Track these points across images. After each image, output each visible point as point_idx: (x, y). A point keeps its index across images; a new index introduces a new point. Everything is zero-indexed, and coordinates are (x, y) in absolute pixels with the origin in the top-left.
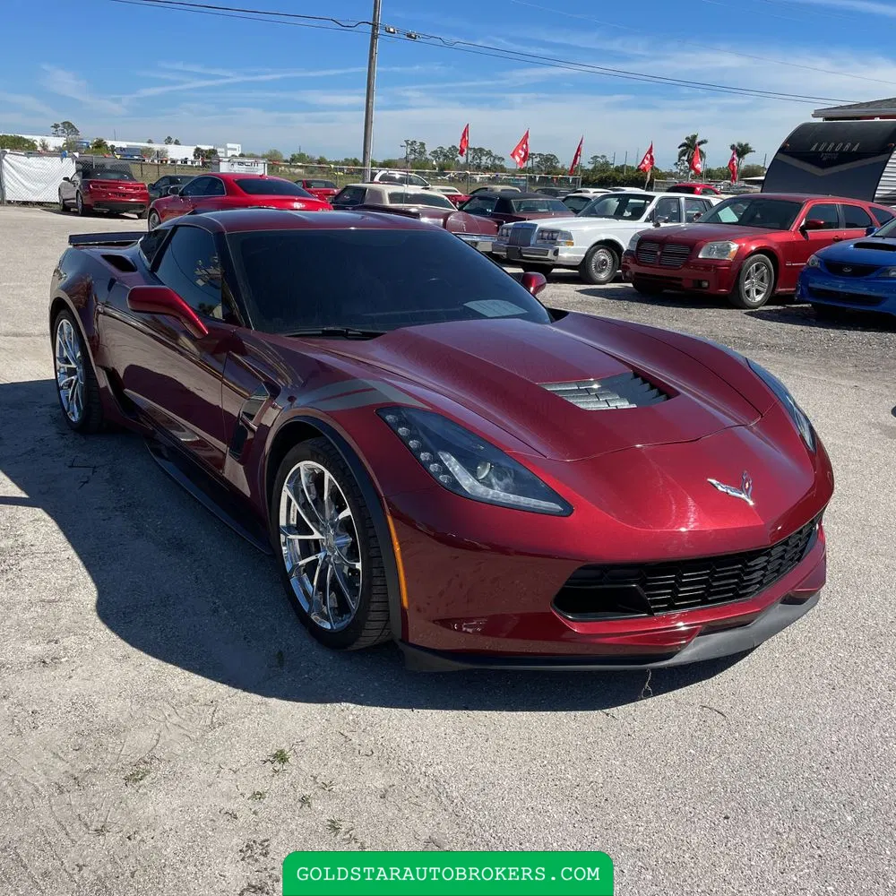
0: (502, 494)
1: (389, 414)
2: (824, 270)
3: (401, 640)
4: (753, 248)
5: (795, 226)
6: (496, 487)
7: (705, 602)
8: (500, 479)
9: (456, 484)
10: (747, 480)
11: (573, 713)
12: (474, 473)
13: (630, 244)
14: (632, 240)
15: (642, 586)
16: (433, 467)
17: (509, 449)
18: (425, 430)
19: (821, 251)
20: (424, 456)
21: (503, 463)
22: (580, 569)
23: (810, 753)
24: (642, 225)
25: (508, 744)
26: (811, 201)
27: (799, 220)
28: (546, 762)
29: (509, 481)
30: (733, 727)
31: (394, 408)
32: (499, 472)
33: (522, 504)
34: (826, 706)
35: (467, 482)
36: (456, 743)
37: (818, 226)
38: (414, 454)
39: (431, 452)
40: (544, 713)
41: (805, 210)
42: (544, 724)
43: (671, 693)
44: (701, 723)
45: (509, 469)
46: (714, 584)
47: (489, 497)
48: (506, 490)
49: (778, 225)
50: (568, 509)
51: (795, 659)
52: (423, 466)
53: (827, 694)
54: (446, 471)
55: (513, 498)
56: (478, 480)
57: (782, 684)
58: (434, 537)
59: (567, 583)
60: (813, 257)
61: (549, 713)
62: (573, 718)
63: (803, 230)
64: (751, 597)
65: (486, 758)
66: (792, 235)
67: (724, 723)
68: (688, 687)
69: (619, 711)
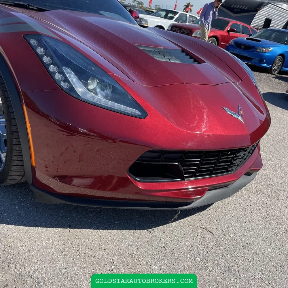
0: (104, 100)
1: (32, 38)
2: (235, 46)
3: (32, 184)
4: (212, 35)
5: (226, 30)
6: (99, 95)
7: (212, 174)
8: (103, 90)
9: (72, 89)
10: (241, 110)
11: (132, 231)
12: (86, 85)
13: (169, 27)
14: (169, 26)
15: (181, 164)
16: (58, 76)
17: (111, 72)
18: (55, 51)
19: (235, 39)
20: (52, 68)
21: (105, 80)
22: (147, 152)
23: (259, 260)
24: (172, 22)
25: (92, 253)
26: (232, 22)
27: (228, 27)
28: (113, 267)
29: (108, 92)
30: (218, 242)
31: (36, 35)
32: (103, 85)
33: (115, 108)
34: (262, 229)
35: (80, 89)
36: (58, 252)
37: (234, 31)
38: (46, 67)
39: (58, 67)
40: (116, 231)
41: (230, 24)
42: (115, 239)
43: (186, 219)
44: (202, 239)
45: (109, 84)
46: (218, 165)
47: (94, 101)
48: (106, 97)
49: (220, 29)
50: (145, 114)
51: (243, 200)
52: (51, 75)
53: (261, 222)
54: (66, 80)
55: (110, 104)
56: (88, 89)
57: (239, 215)
58: (59, 125)
59: (138, 160)
60: (232, 41)
61: (118, 231)
62: (132, 234)
63: (228, 31)
64: (233, 172)
65: (75, 264)
66: (224, 33)
67: (213, 239)
68: (194, 215)
69: (158, 231)
